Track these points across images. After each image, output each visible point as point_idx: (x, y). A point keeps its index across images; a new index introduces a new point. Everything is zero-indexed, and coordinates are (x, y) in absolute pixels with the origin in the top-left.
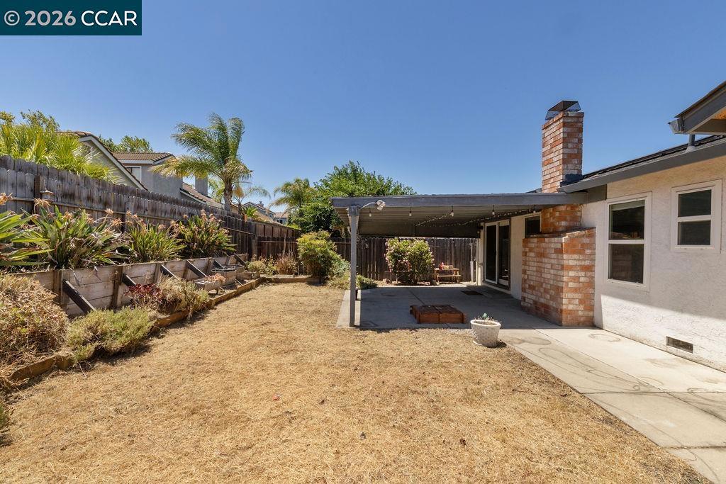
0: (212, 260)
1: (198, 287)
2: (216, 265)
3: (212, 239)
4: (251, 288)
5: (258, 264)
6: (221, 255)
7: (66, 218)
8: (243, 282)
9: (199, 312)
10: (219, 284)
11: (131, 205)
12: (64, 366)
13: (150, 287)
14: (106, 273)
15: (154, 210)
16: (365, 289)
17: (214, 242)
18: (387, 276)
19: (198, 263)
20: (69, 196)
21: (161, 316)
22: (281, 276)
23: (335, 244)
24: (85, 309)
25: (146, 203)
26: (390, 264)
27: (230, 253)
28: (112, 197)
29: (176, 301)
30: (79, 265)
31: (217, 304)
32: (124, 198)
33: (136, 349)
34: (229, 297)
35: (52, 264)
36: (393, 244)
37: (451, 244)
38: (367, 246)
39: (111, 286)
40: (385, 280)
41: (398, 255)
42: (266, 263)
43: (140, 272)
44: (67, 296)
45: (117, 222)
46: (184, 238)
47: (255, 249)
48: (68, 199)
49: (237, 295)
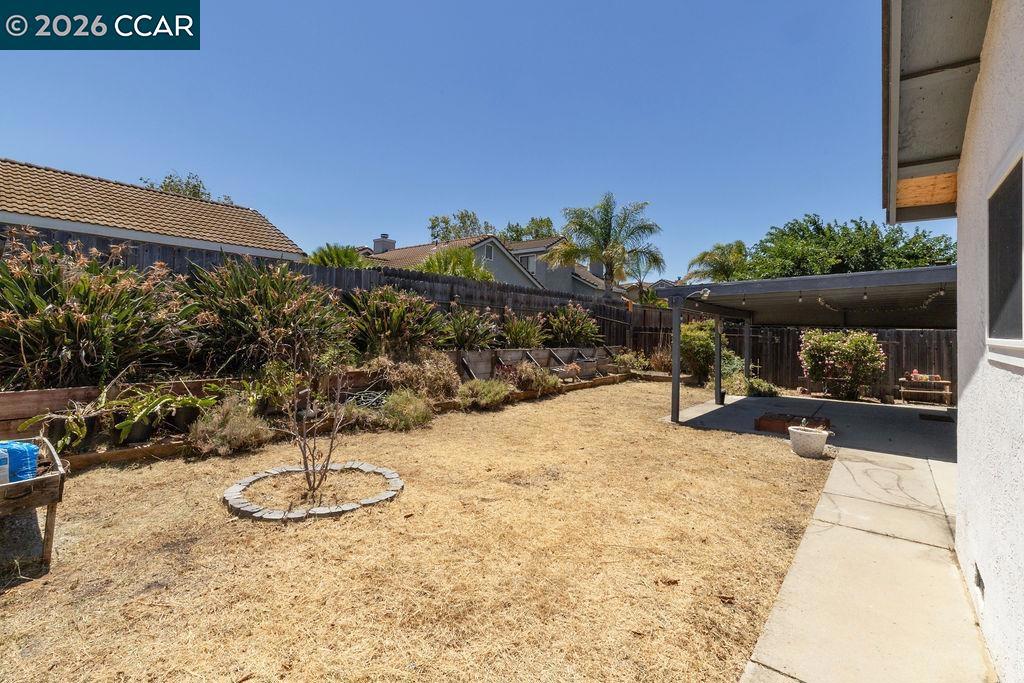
0: (575, 350)
1: (552, 373)
2: (580, 356)
3: (578, 329)
4: (613, 382)
5: (628, 357)
6: (589, 346)
7: (464, 315)
8: (605, 374)
9: (549, 393)
10: (574, 373)
11: (510, 300)
12: (456, 408)
13: (511, 368)
14: (487, 355)
15: (528, 303)
16: (755, 396)
17: (580, 332)
18: (803, 383)
19: (561, 353)
20: (470, 297)
21: (517, 391)
22: (654, 374)
23: (726, 337)
24: (472, 378)
25: (522, 296)
26: (806, 365)
27: (599, 344)
28: (497, 294)
29: (529, 381)
30: (471, 348)
31: (568, 391)
32: (505, 295)
33: (495, 407)
34: (583, 387)
35: (457, 345)
36: (811, 338)
37: (939, 340)
38: (777, 340)
39: (490, 365)
40: (799, 389)
41: (818, 355)
42: (636, 357)
43: (510, 356)
44: (464, 370)
45: (495, 316)
46: (552, 328)
47: (629, 340)
48: (468, 302)
49: (593, 386)
